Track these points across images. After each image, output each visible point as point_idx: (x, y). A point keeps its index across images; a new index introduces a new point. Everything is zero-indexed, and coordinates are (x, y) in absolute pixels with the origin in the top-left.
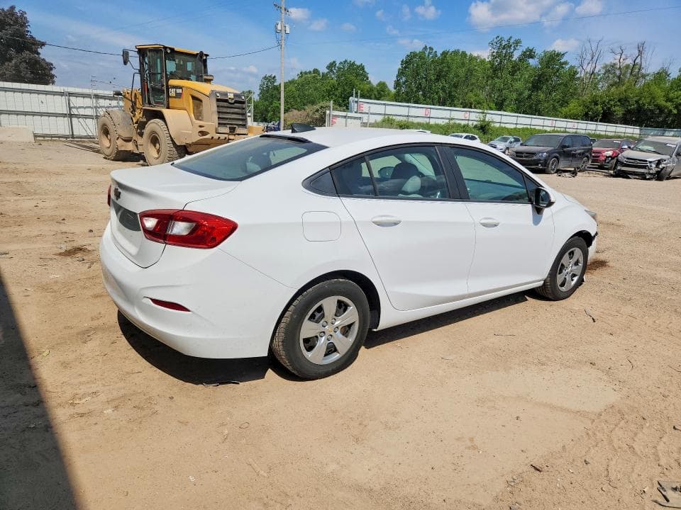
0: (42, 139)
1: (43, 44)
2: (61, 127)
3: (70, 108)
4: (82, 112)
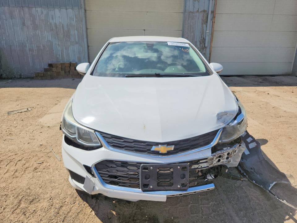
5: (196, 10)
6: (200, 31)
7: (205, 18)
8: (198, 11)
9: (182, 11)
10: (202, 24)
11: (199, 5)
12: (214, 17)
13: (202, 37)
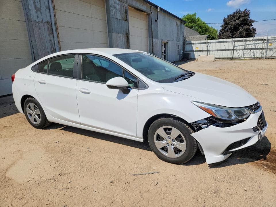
0: (219, 59)
1: (254, 21)
2: (229, 54)
3: (234, 47)
4: (238, 48)
5: (40, 20)
6: (49, 42)
7: (50, 29)
8: (42, 21)
9: (24, 20)
10: (49, 35)
11: (42, 15)
12: (57, 29)
13: (52, 47)
